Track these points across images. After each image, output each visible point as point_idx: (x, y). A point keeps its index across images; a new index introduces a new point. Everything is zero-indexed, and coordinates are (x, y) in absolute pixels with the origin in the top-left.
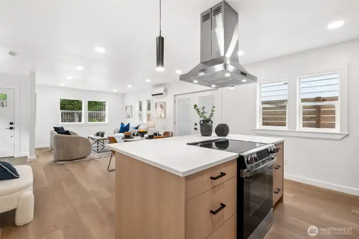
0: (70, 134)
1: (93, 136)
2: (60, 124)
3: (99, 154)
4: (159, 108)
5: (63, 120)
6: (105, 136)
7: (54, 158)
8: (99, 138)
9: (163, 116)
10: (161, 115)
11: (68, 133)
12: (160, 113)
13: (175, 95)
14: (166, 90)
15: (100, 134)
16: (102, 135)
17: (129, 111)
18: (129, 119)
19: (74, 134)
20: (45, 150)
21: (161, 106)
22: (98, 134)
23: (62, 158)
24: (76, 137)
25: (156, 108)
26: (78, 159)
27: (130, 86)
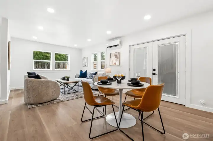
0: (40, 78)
1: (60, 80)
2: (33, 70)
3: (66, 96)
4: (113, 58)
5: (36, 67)
6: (69, 80)
7: (25, 101)
8: (65, 81)
9: (117, 63)
10: (115, 63)
11: (38, 77)
12: (114, 62)
13: (130, 46)
14: (121, 43)
15: (66, 78)
16: (68, 80)
17: (85, 61)
18: (86, 67)
19: (44, 78)
20: (20, 92)
21: (116, 56)
22: (64, 79)
23: (32, 102)
24: (46, 81)
25: (110, 57)
26: (47, 102)
27: (89, 40)
